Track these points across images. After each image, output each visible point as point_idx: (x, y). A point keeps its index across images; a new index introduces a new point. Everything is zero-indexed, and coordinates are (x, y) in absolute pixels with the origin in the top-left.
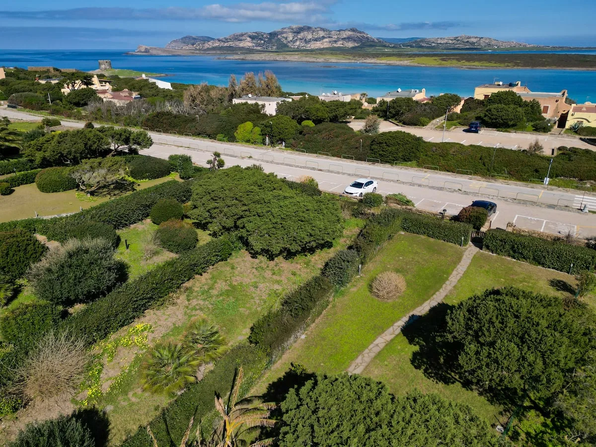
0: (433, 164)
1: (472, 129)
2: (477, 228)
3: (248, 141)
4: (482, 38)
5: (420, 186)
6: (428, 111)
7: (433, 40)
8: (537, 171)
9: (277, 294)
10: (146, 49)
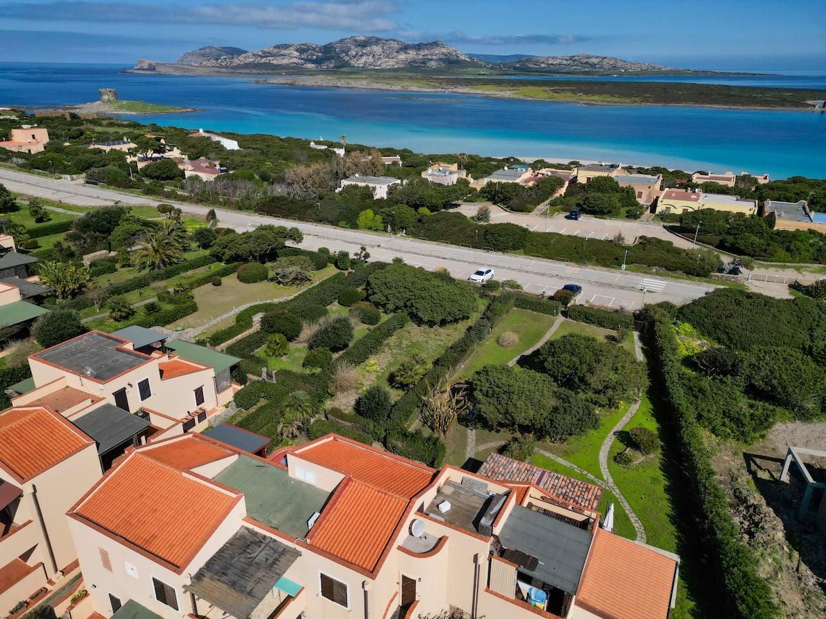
0: (537, 252)
1: (573, 216)
2: (565, 304)
3: (370, 228)
4: (605, 58)
5: (527, 272)
6: (534, 196)
7: (543, 60)
8: (617, 259)
9: (441, 347)
10: (150, 65)
